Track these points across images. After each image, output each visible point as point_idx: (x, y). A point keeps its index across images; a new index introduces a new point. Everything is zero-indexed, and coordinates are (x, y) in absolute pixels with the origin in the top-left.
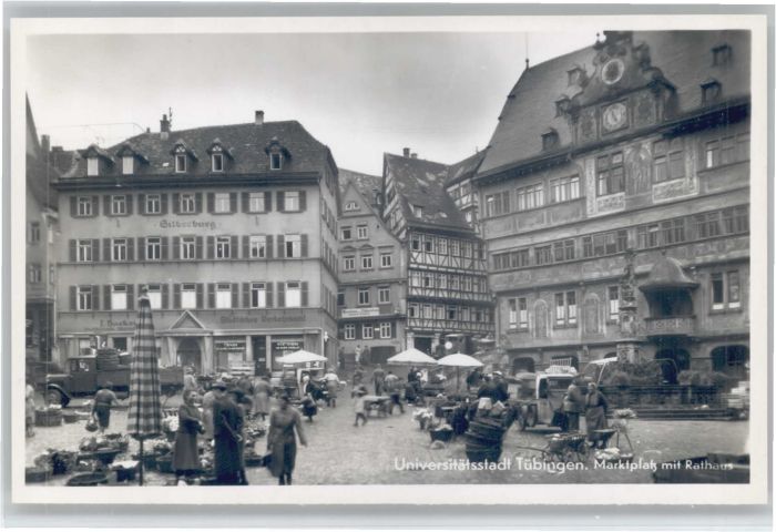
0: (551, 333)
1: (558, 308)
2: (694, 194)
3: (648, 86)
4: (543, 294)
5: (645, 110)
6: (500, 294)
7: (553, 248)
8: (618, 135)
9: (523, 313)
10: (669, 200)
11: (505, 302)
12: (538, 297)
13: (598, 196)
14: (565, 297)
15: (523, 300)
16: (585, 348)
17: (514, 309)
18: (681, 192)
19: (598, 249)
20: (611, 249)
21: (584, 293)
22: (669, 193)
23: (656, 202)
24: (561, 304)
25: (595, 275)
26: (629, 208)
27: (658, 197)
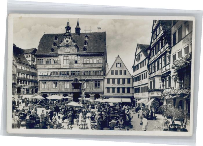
0: (52, 90)
1: (53, 85)
2: (82, 67)
3: (74, 46)
4: (50, 81)
5: (73, 50)
6: (40, 80)
7: (53, 73)
8: (68, 53)
9: (45, 85)
10: (77, 67)
11: (41, 82)
12: (49, 82)
13: (63, 64)
14: (55, 83)
15: (45, 82)
16: (59, 93)
17: (43, 84)
18: (79, 66)
19: (63, 74)
20: (65, 74)
21: (59, 82)
22: (77, 66)
23: (75, 67)
24: (54, 84)
25: (62, 79)
26: (70, 67)
27: (75, 66)
